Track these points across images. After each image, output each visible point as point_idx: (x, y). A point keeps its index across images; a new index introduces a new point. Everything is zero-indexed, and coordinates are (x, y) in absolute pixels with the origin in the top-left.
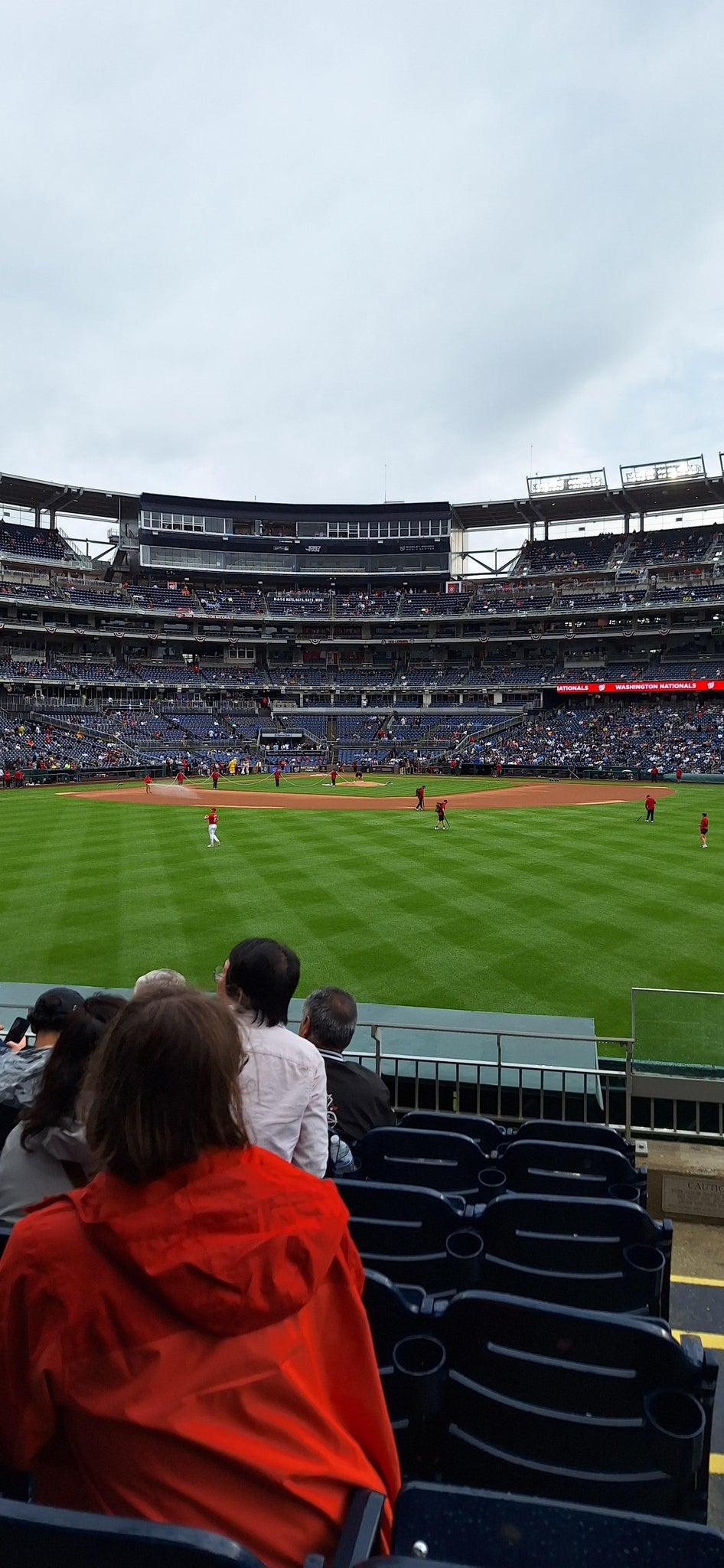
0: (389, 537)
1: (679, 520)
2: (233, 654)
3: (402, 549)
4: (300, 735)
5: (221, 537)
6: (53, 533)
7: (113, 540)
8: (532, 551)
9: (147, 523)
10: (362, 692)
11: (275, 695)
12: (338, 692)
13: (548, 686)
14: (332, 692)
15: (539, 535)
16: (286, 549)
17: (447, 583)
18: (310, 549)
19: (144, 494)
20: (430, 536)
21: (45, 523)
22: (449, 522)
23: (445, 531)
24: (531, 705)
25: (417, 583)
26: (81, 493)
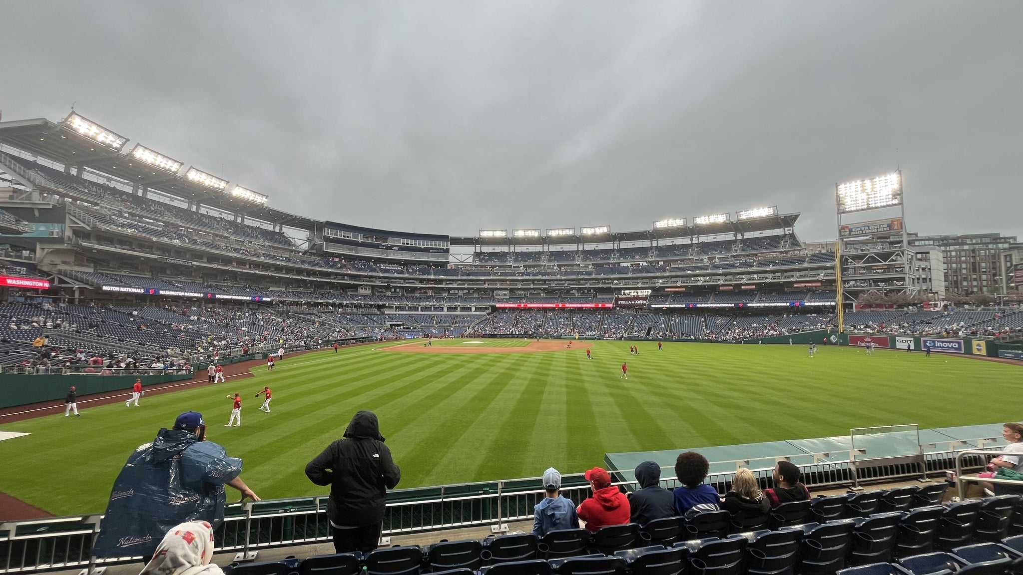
0: (426, 246)
1: (528, 249)
2: (362, 288)
3: (431, 251)
4: (402, 323)
5: (358, 241)
6: (281, 234)
7: (309, 240)
8: (477, 255)
9: (328, 233)
10: (419, 305)
11: (384, 306)
12: (409, 305)
13: (493, 304)
14: (407, 305)
15: (478, 250)
16: (384, 248)
17: (448, 265)
18: (394, 248)
19: (327, 221)
20: (442, 247)
21: (277, 230)
22: (449, 242)
23: (447, 246)
24: (488, 311)
25: (436, 264)
26: (300, 218)
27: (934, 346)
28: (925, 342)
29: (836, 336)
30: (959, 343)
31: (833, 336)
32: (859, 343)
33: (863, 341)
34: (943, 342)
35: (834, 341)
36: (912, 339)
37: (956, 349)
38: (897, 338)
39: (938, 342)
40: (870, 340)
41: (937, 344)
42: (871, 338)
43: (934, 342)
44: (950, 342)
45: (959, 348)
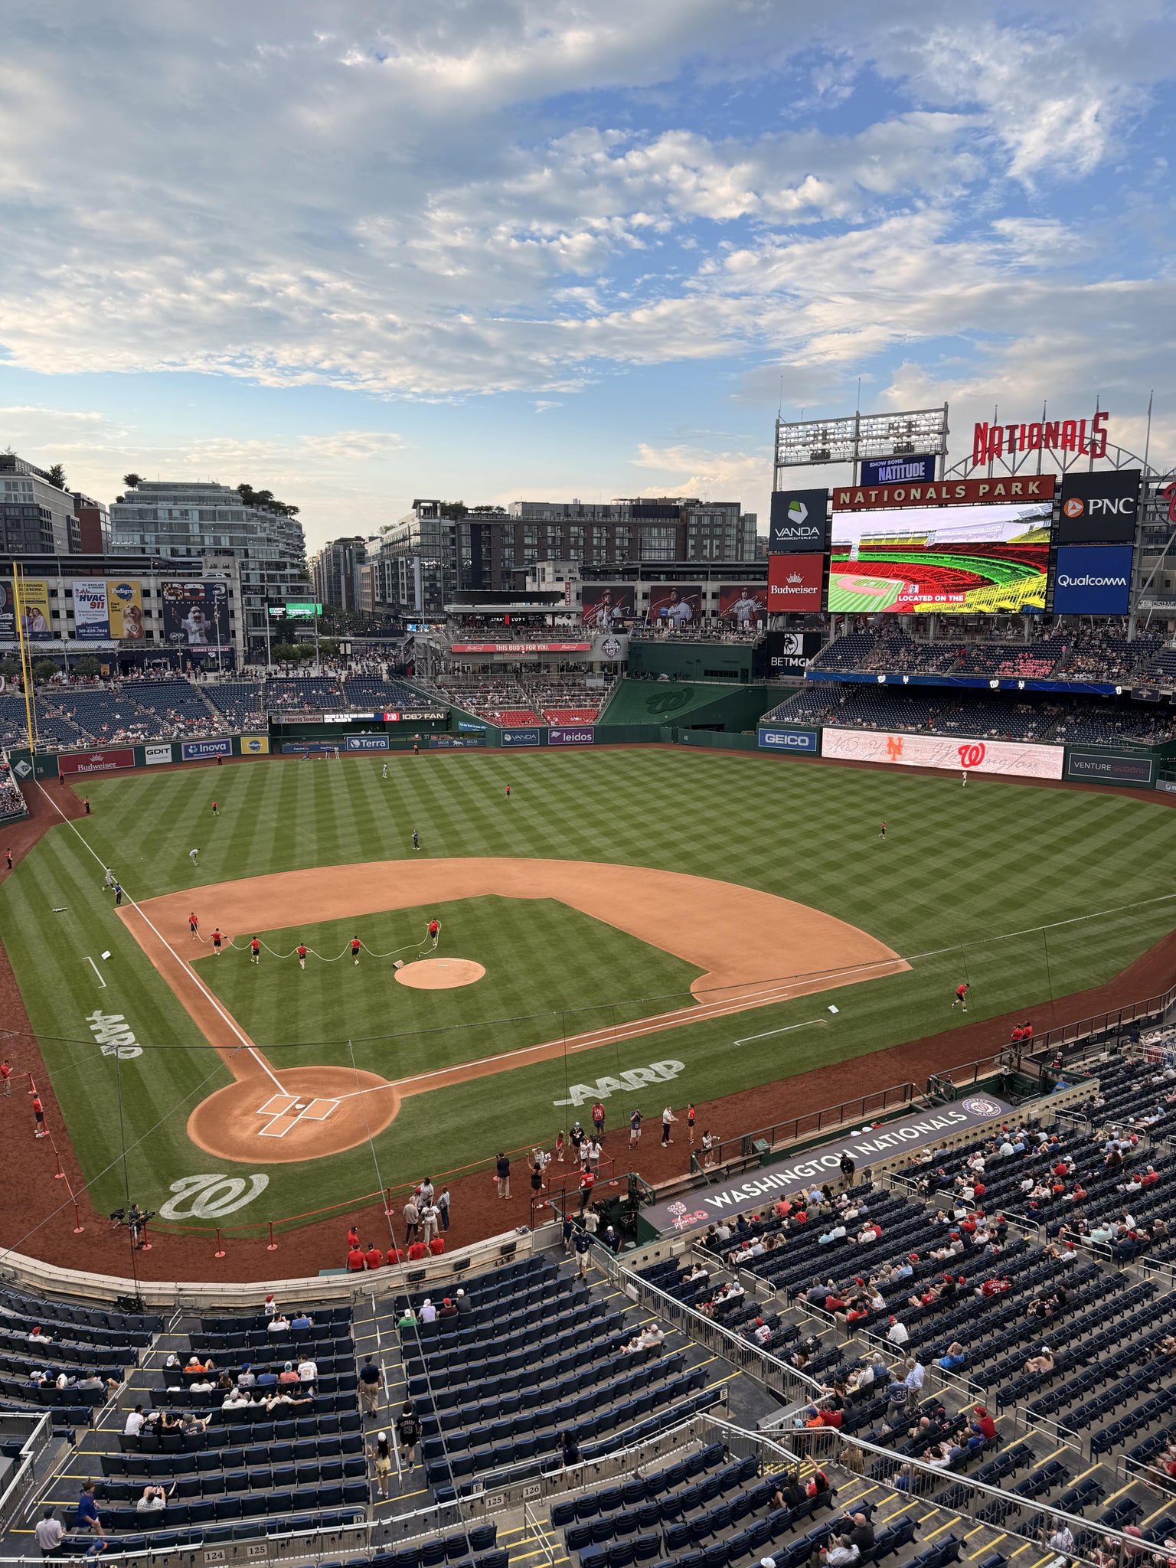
27: (198, 752)
28: (187, 747)
29: (28, 761)
30: (227, 743)
31: (22, 763)
32: (81, 768)
33: (87, 764)
34: (208, 745)
35: (25, 774)
36: (169, 746)
37: (224, 752)
38: (147, 749)
39: (203, 745)
40: (99, 758)
41: (202, 749)
42: (102, 755)
43: (198, 746)
44: (217, 744)
45: (227, 750)
